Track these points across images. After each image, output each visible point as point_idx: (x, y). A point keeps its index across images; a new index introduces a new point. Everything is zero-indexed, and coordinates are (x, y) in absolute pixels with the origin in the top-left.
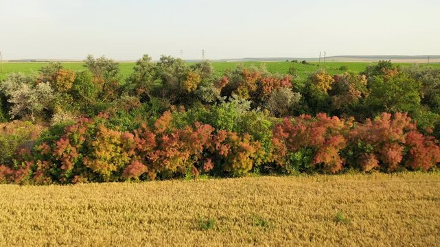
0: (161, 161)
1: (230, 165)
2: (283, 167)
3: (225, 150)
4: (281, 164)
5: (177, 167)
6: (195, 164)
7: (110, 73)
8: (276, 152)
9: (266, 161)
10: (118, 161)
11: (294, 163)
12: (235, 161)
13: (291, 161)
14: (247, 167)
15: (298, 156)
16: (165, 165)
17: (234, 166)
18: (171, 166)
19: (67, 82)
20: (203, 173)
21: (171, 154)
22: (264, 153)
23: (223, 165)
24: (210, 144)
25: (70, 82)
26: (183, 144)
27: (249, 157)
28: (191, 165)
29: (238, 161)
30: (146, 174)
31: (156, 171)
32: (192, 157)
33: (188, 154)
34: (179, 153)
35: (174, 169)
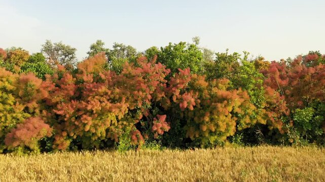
0: (78, 118)
1: (198, 127)
2: (282, 132)
3: (190, 100)
4: (279, 127)
5: (107, 130)
6: (138, 126)
7: (67, 58)
8: (271, 107)
9: (255, 122)
10: (6, 119)
11: (298, 125)
12: (207, 119)
13: (294, 123)
14: (227, 130)
15: (307, 114)
16: (85, 125)
17: (205, 128)
18: (95, 126)
19: (21, 61)
20: (151, 140)
21: (95, 105)
22: (253, 107)
23: (185, 128)
24: (163, 95)
25: (24, 60)
26: (117, 90)
27: (232, 113)
28: (131, 127)
29: (212, 120)
30: (52, 139)
31: (68, 135)
32: (133, 112)
33: (125, 107)
34: (109, 105)
35: (101, 132)
